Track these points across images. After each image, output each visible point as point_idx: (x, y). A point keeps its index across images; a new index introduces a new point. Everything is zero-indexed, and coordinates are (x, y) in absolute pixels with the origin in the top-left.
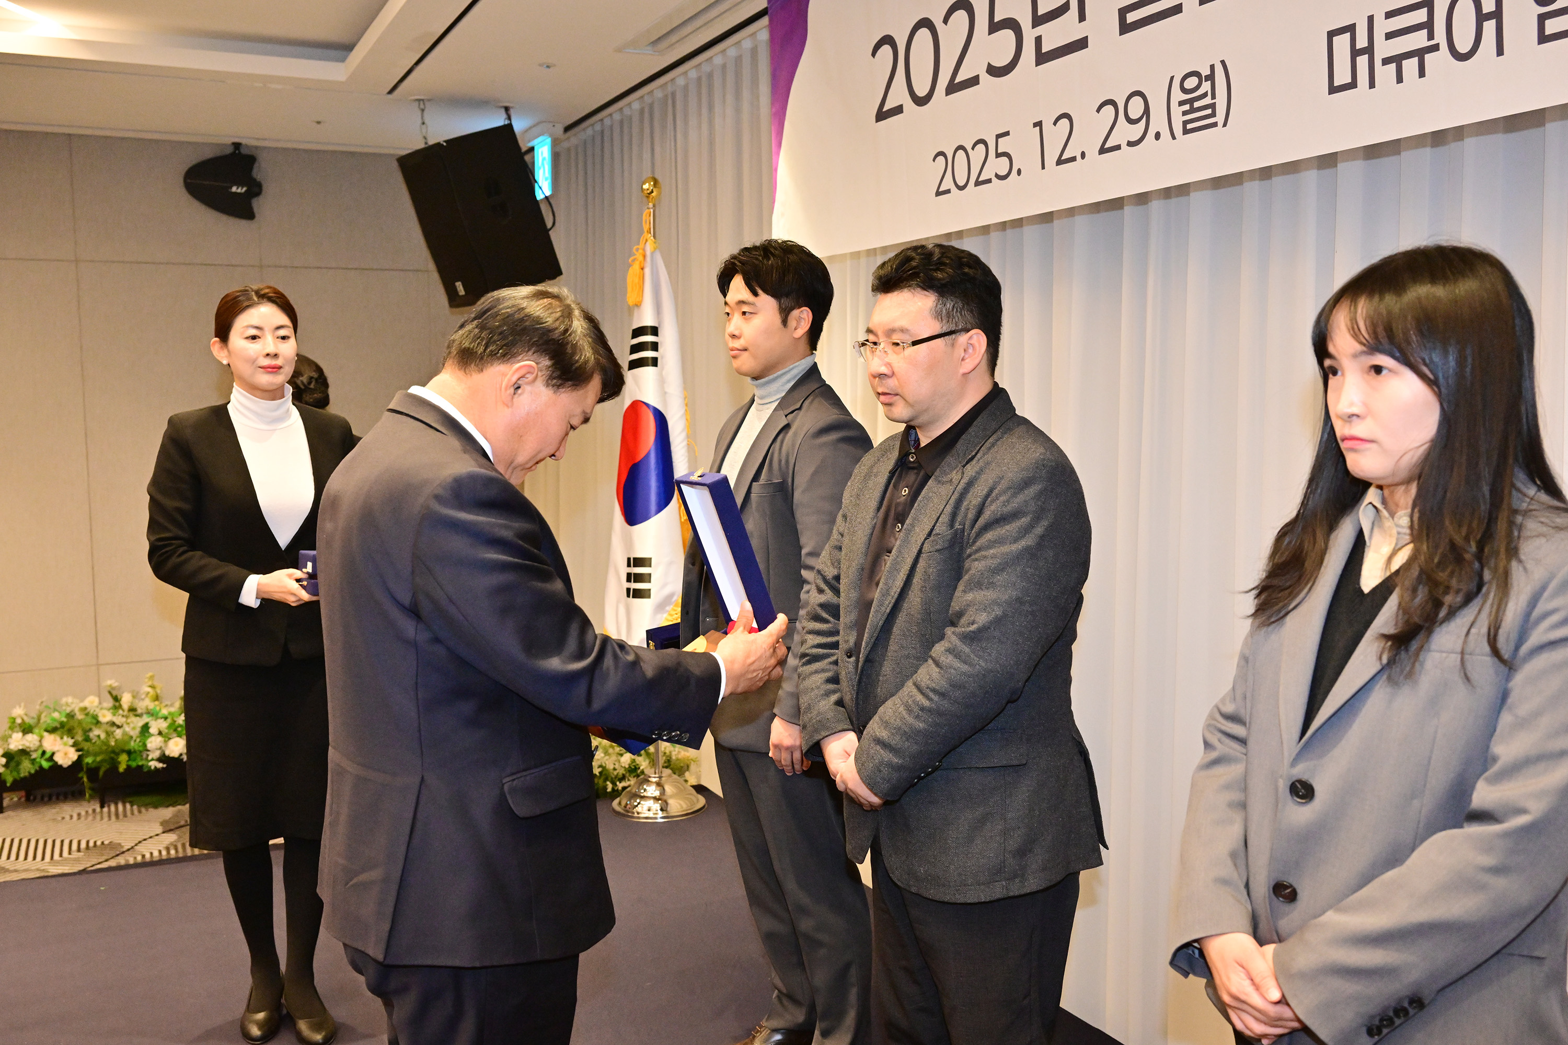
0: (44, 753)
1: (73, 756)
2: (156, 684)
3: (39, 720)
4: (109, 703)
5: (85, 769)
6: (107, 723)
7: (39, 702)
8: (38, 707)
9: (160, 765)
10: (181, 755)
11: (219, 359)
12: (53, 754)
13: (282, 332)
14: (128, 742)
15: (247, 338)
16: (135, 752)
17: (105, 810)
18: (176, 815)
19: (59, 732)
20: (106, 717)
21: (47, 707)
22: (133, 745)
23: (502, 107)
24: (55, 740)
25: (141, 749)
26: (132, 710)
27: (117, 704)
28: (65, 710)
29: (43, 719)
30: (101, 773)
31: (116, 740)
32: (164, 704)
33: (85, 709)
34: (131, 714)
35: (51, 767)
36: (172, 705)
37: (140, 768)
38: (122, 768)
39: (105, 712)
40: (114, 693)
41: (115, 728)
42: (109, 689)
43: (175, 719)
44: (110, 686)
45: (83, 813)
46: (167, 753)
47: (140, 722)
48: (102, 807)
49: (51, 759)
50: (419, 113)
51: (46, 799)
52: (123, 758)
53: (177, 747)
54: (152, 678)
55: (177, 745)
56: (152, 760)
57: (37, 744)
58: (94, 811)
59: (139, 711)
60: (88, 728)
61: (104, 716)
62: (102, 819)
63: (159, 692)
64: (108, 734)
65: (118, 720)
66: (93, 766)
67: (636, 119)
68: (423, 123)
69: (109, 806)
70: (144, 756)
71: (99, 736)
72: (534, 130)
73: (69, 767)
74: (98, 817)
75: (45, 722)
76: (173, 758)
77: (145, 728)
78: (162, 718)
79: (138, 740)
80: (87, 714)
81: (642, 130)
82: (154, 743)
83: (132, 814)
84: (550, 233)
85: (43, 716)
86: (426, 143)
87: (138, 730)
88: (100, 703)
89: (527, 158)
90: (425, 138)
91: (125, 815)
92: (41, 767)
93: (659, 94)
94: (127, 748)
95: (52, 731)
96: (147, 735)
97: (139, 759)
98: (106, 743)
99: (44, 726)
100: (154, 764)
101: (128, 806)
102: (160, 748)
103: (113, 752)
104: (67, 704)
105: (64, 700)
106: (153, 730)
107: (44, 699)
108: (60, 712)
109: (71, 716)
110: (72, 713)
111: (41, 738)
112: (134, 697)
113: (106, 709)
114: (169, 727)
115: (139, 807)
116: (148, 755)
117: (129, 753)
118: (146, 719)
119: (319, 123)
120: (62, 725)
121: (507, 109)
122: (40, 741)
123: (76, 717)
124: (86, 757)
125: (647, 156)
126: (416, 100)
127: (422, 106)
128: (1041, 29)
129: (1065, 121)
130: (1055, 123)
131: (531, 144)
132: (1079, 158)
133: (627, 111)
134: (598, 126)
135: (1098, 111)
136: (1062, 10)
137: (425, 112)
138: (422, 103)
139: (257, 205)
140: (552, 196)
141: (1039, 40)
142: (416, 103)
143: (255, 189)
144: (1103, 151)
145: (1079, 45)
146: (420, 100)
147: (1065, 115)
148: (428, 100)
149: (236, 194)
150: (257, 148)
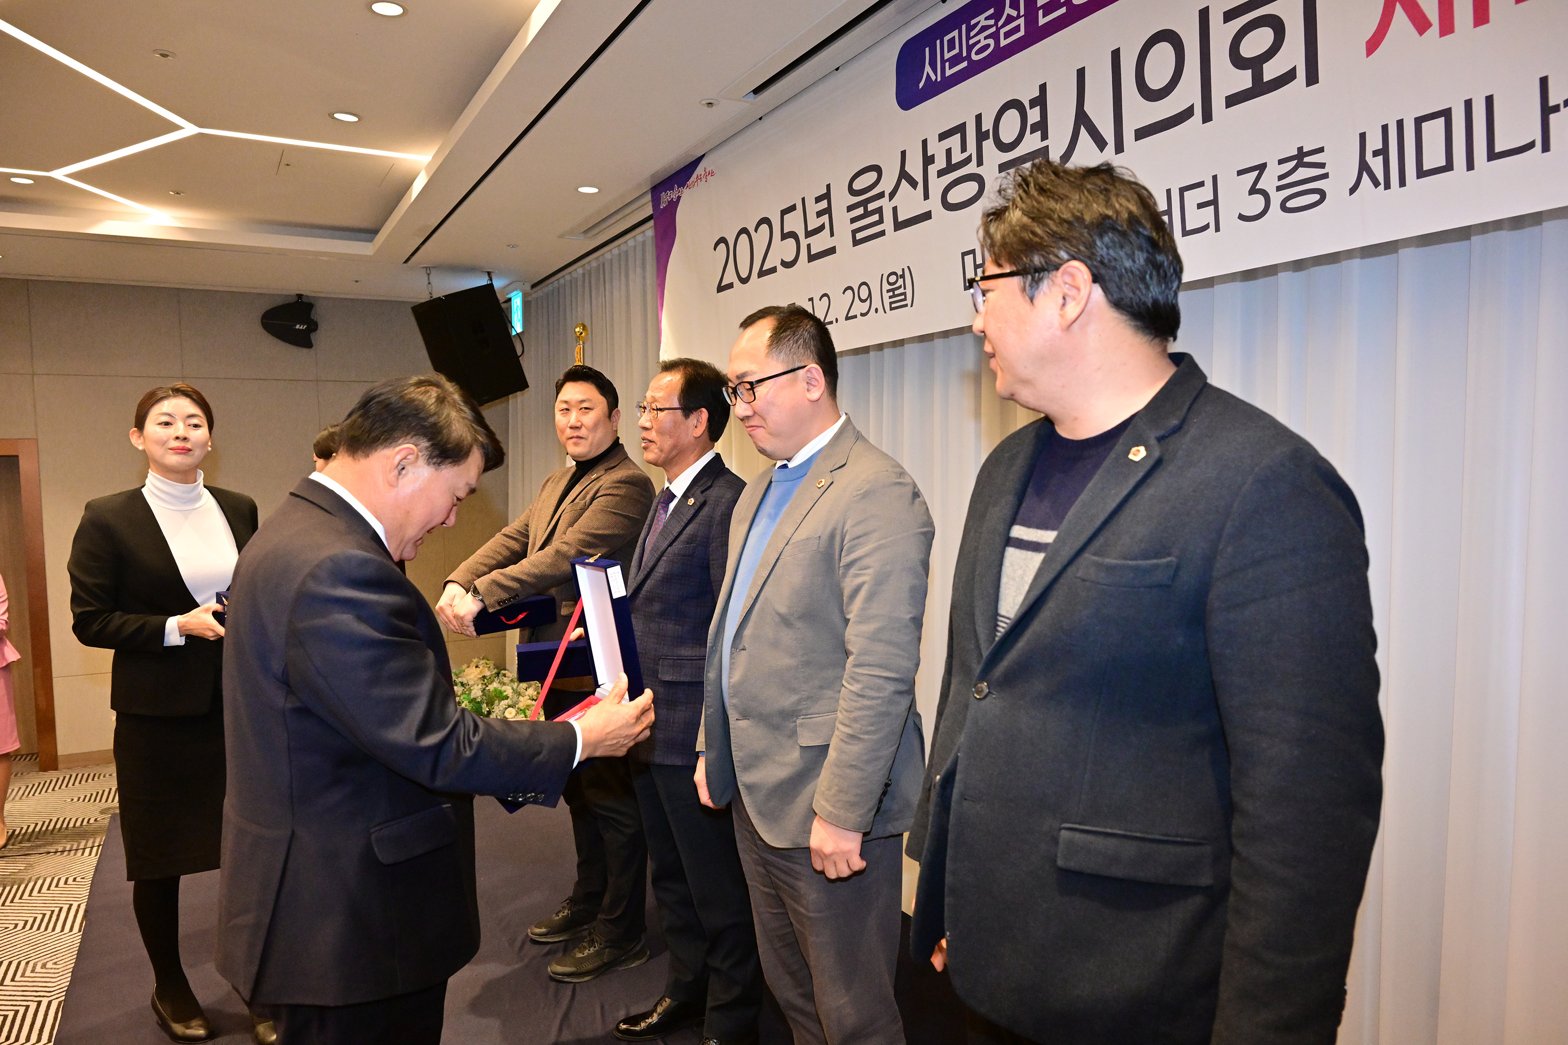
13: (194, 421)
15: (159, 424)
23: (486, 272)
50: (427, 276)
67: (580, 281)
68: (429, 283)
72: (508, 288)
81: (584, 287)
84: (520, 358)
86: (431, 297)
89: (503, 306)
90: (431, 293)
93: (594, 264)
119: (357, 281)
121: (489, 273)
125: (587, 306)
126: (424, 267)
127: (428, 272)
128: (810, 240)
129: (825, 298)
130: (820, 300)
131: (509, 296)
132: (834, 322)
133: (574, 275)
134: (556, 284)
135: (844, 293)
136: (821, 228)
137: (431, 275)
138: (428, 270)
139: (313, 337)
140: (522, 333)
141: (809, 246)
142: (425, 269)
143: (313, 326)
144: (847, 318)
145: (832, 251)
146: (427, 267)
147: (826, 295)
148: (433, 267)
149: (298, 329)
150: (314, 297)
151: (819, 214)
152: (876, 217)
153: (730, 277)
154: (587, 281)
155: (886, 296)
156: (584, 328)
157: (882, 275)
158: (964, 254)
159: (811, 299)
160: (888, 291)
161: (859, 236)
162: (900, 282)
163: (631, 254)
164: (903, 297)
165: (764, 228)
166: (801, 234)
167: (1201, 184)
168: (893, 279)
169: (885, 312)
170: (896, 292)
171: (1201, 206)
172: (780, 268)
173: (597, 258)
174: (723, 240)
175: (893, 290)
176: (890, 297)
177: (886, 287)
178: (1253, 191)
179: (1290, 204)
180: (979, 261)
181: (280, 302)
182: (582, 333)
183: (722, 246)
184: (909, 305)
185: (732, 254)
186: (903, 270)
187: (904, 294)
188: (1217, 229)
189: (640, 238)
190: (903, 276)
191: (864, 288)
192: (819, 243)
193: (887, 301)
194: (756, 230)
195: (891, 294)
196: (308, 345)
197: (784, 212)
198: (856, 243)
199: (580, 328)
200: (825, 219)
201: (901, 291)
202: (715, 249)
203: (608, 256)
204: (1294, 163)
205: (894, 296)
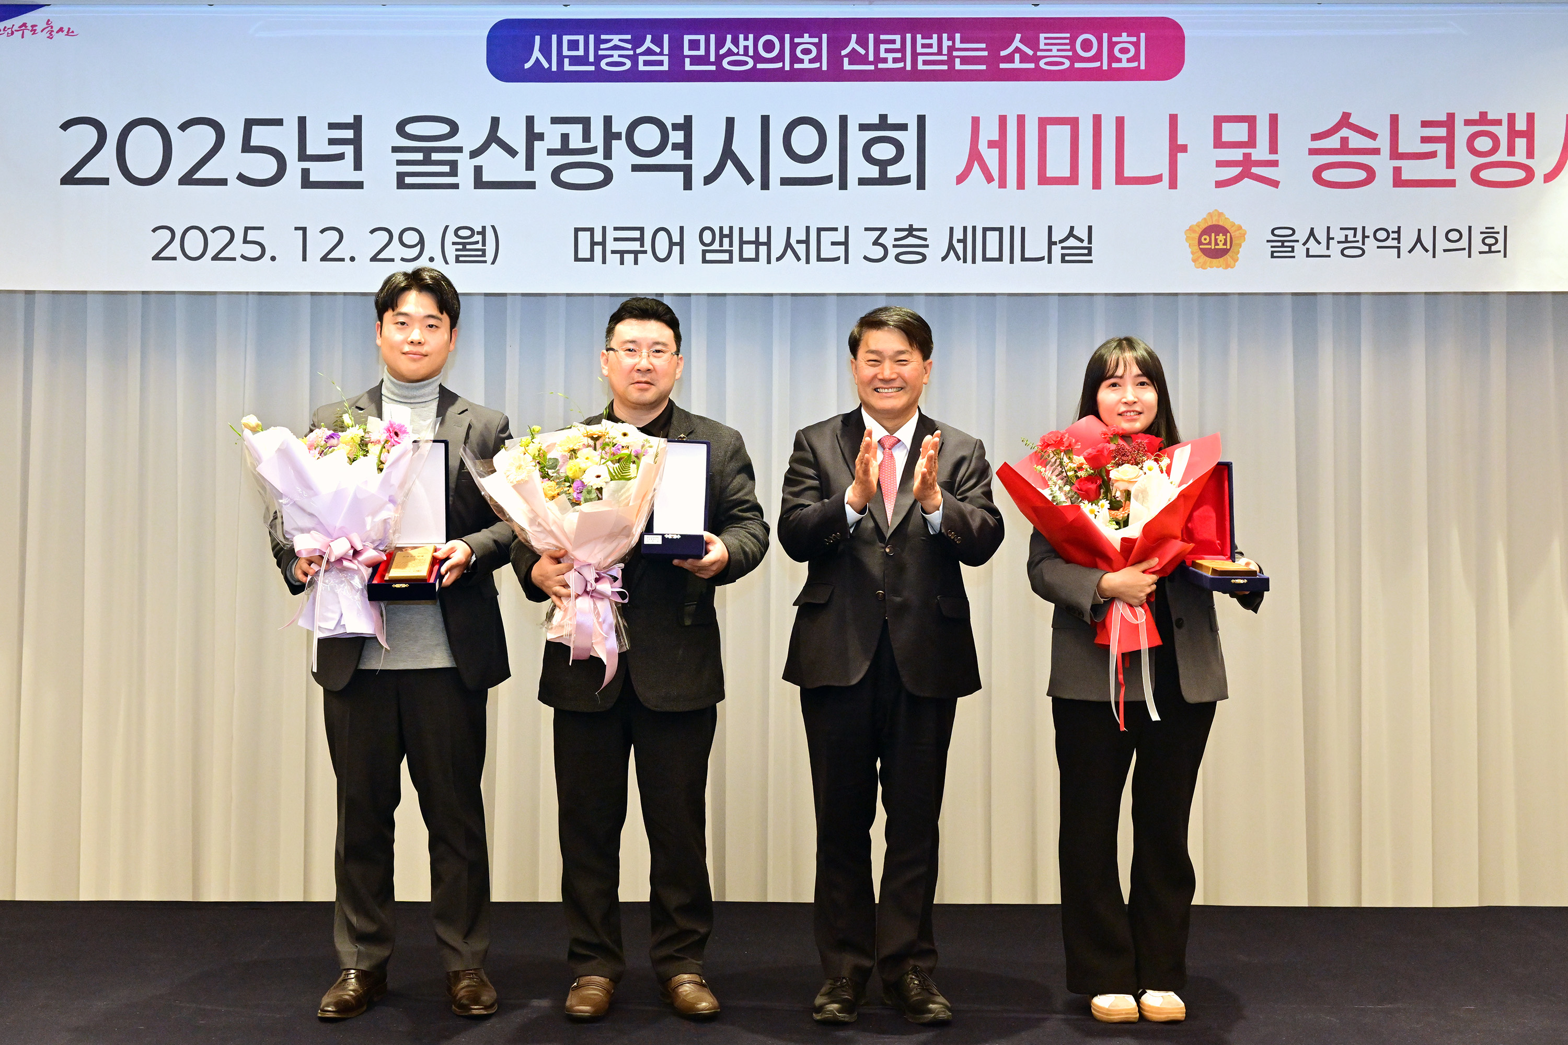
128: (310, 165)
129: (332, 232)
130: (322, 232)
132: (347, 260)
135: (371, 233)
136: (335, 157)
141: (305, 170)
144: (375, 260)
145: (354, 185)
147: (335, 229)
151: (334, 142)
152: (444, 168)
153: (103, 170)
155: (450, 247)
157: (447, 227)
158: (577, 230)
159: (302, 229)
160: (454, 243)
161: (411, 180)
162: (478, 238)
164: (479, 253)
165: (204, 129)
166: (290, 155)
167: (836, 229)
170: (468, 247)
171: (833, 244)
172: (233, 183)
174: (87, 121)
175: (463, 244)
176: (458, 250)
177: (450, 237)
178: (876, 243)
179: (902, 257)
180: (598, 238)
183: (88, 127)
184: (489, 262)
185: (112, 143)
186: (484, 228)
187: (482, 250)
188: (847, 262)
190: (483, 233)
191: (411, 233)
192: (329, 172)
193: (451, 252)
194: (181, 128)
195: (460, 247)
198: (404, 185)
200: (346, 148)
201: (479, 246)
202: (67, 127)
204: (906, 233)
205: (464, 249)
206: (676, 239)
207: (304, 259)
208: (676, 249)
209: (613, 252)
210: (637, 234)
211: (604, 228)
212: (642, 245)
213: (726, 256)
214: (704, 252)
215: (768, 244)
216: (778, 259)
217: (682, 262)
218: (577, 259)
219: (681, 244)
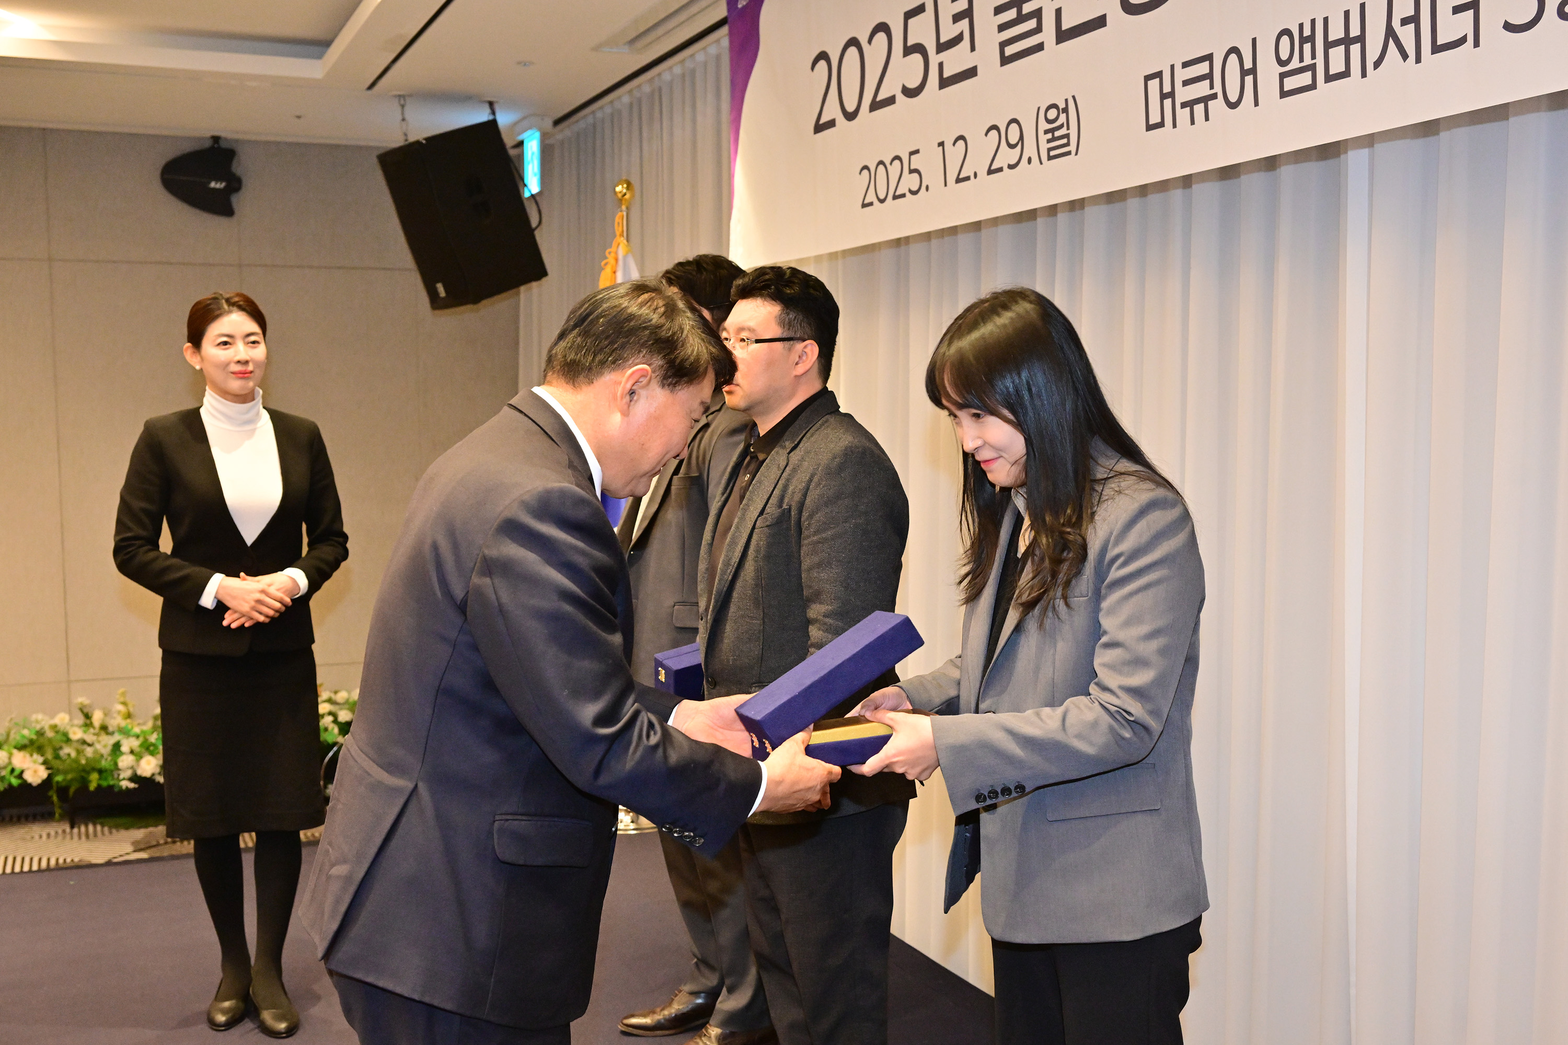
0: (13, 770)
1: (43, 774)
2: (128, 700)
3: (8, 735)
4: (80, 720)
5: (55, 788)
6: (78, 741)
7: (8, 718)
8: (7, 724)
9: (132, 785)
10: (153, 775)
11: (192, 363)
12: (22, 772)
13: (253, 338)
14: (99, 761)
15: (219, 344)
16: (106, 771)
17: (76, 830)
18: (146, 836)
19: (29, 749)
20: (77, 734)
21: (16, 724)
22: (104, 764)
23: (485, 102)
24: (25, 757)
25: (112, 768)
26: (104, 728)
27: (88, 722)
28: (35, 728)
29: (12, 736)
30: (72, 790)
31: (87, 759)
32: (136, 723)
33: (56, 726)
34: (103, 733)
35: (20, 786)
36: (144, 724)
37: (111, 787)
38: (92, 787)
39: (76, 729)
40: (85, 710)
41: (85, 747)
42: (80, 706)
43: (148, 737)
44: (81, 703)
45: (53, 833)
46: (139, 772)
47: (112, 740)
48: (72, 827)
49: (20, 776)
50: (399, 108)
51: (15, 819)
52: (94, 777)
53: (150, 766)
54: (124, 694)
55: (149, 763)
56: (124, 779)
57: (6, 760)
58: (64, 831)
59: (111, 729)
60: (58, 746)
61: (75, 733)
62: (72, 838)
63: (131, 710)
64: (79, 752)
65: (89, 738)
66: (64, 784)
67: (625, 114)
68: (403, 120)
69: (79, 828)
70: (116, 776)
71: (69, 755)
72: (518, 126)
73: (39, 786)
74: (68, 837)
75: (15, 739)
76: (145, 778)
77: (117, 746)
78: (133, 736)
79: (109, 758)
80: (57, 732)
81: (631, 122)
82: (125, 761)
83: (103, 833)
84: (537, 233)
85: (12, 733)
86: (406, 140)
87: (109, 748)
88: (71, 720)
89: (512, 152)
90: (406, 135)
91: (95, 835)
92: (10, 785)
93: (647, 89)
94: (99, 767)
95: (21, 748)
96: (118, 753)
97: (110, 778)
98: (76, 761)
99: (13, 743)
100: (125, 784)
101: (99, 828)
102: (132, 768)
103: (84, 770)
104: (37, 722)
105: (34, 717)
106: (125, 748)
107: (13, 716)
108: (29, 729)
109: (41, 733)
110: (43, 731)
111: (11, 755)
112: (106, 715)
113: (77, 726)
114: (141, 746)
115: (110, 828)
116: (119, 775)
117: (101, 772)
118: (117, 737)
119: (299, 117)
120: (32, 742)
121: (491, 104)
122: (10, 758)
123: (46, 735)
124: (55, 776)
125: (636, 152)
126: (395, 96)
127: (402, 102)
128: (943, 56)
129: (961, 143)
130: (954, 144)
131: (520, 138)
132: (972, 177)
133: (617, 105)
134: (590, 120)
135: (986, 135)
136: (958, 39)
137: (407, 109)
138: (402, 99)
139: (237, 200)
140: (539, 193)
141: (941, 65)
142: (397, 100)
143: (235, 184)
144: (990, 172)
145: (971, 73)
146: (400, 96)
147: (962, 138)
148: (410, 96)
149: (214, 189)
150: (237, 141)
151: (957, 18)
152: (1032, 24)
153: (832, 111)
154: (635, 115)
155: (1043, 138)
156: (629, 186)
157: (1039, 108)
158: (1148, 78)
159: (941, 144)
160: (1046, 132)
161: (1010, 50)
162: (1062, 118)
163: (699, 75)
164: (1065, 141)
165: (881, 37)
166: (931, 48)
168: (1052, 114)
169: (1041, 163)
170: (1057, 134)
171: (1456, 10)
172: (900, 98)
173: (651, 81)
174: (823, 56)
175: (1052, 131)
176: (1049, 141)
177: (1044, 126)
180: (1167, 86)
181: (187, 148)
182: (625, 194)
183: (822, 64)
184: (1073, 152)
185: (835, 77)
186: (1066, 100)
187: (1067, 136)
188: (1477, 42)
189: (713, 50)
190: (1066, 110)
191: (1014, 126)
192: (955, 61)
193: (1044, 147)
194: (870, 41)
195: (1049, 136)
196: (227, 211)
197: (909, 15)
198: (1005, 60)
199: (623, 187)
200: (964, 24)
201: (1063, 131)
202: (813, 69)
203: (667, 77)
205: (1054, 139)
206: (1248, 65)
207: (946, 185)
208: (1249, 79)
209: (1184, 105)
210: (1203, 68)
211: (1172, 67)
212: (1212, 87)
213: (1306, 78)
214: (1282, 76)
215: (1361, 39)
216: (1377, 64)
217: (1256, 104)
218: (1150, 127)
219: (1253, 71)
